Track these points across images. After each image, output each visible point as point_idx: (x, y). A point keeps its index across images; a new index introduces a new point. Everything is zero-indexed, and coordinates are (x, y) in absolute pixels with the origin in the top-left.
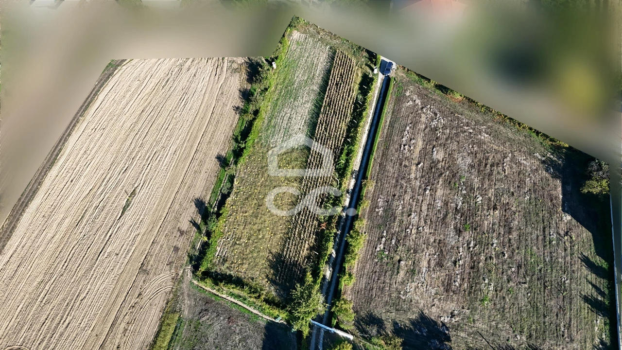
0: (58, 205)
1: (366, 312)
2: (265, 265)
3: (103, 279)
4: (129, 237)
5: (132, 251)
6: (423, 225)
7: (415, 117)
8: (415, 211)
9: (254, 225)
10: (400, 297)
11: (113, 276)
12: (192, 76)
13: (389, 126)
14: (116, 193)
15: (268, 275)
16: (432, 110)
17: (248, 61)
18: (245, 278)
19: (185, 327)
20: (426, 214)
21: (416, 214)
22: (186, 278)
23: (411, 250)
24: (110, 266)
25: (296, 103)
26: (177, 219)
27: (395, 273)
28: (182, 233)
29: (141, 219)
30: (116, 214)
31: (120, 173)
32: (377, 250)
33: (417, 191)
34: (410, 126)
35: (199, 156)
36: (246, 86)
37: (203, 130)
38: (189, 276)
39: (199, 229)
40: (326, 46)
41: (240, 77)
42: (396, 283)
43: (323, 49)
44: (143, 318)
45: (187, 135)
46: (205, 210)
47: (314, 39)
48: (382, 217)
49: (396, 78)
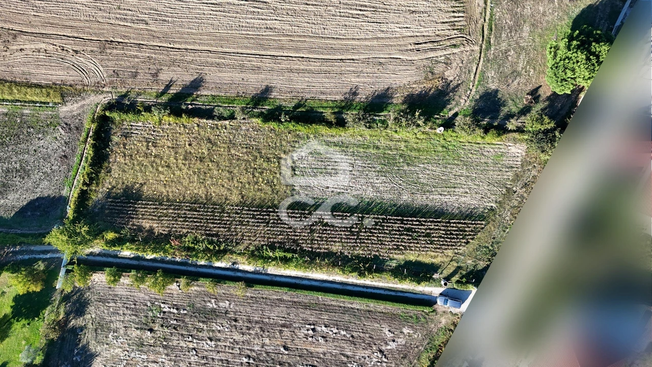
1: (90, 298)
2: (126, 181)
3: (89, 4)
4: (142, 13)
5: (126, 24)
6: (199, 355)
7: (364, 342)
8: (216, 346)
9: (176, 158)
10: (110, 332)
11: (93, 14)
12: (411, 8)
13: (344, 307)
15: (115, 187)
16: (379, 364)
17: (452, 86)
18: (109, 162)
19: (50, 113)
20: (214, 357)
21: (214, 346)
22: (101, 97)
23: (166, 342)
24: (104, 5)
25: (372, 174)
26: (173, 62)
27: (136, 326)
28: (156, 75)
29: (167, 19)
32: (161, 304)
33: (245, 347)
34: (348, 336)
35: (267, 63)
36: (398, 95)
37: (310, 56)
38: (104, 100)
39: (163, 93)
40: (496, 202)
41: (415, 83)
42: (125, 327)
43: (489, 198)
44: (53, 64)
45: (300, 36)
46: (187, 94)
47: (511, 181)
48: (205, 307)
49: (434, 314)
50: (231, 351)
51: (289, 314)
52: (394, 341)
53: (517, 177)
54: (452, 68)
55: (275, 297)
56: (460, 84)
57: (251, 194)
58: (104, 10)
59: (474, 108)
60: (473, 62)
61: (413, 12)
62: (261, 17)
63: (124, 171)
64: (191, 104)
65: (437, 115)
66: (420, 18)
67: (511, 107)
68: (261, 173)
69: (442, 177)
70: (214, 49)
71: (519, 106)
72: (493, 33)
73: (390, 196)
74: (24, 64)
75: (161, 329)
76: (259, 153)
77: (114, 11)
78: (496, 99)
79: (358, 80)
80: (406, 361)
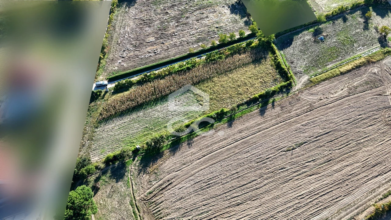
0: (334, 184)
1: (246, 27)
2: (262, 65)
4: (308, 128)
5: (311, 121)
6: (194, 28)
7: (132, 57)
8: (190, 33)
9: (250, 82)
10: (231, 21)
11: (327, 117)
12: (183, 200)
14: (297, 159)
15: (265, 61)
16: (122, 54)
17: (142, 172)
18: (274, 68)
19: (311, 74)
20: (188, 30)
22: (296, 88)
23: (209, 27)
25: (161, 116)
26: (279, 116)
27: (223, 27)
28: (282, 108)
29: (296, 132)
30: (306, 146)
31: (287, 170)
33: (178, 37)
34: (140, 57)
35: (238, 136)
36: (167, 154)
37: (220, 150)
38: (295, 88)
39: (273, 102)
40: (96, 132)
41: (162, 164)
42: (227, 25)
43: (100, 132)
44: (325, 91)
45: (231, 156)
46: (263, 107)
47: (92, 144)
48: (202, 42)
49: (106, 78)
50: (183, 34)
51: (168, 53)
52: (120, 63)
53: (89, 147)
54: (147, 181)
55: (177, 56)
56: (138, 175)
57: (210, 84)
58: (324, 121)
59: (126, 168)
60: (136, 190)
61: (181, 199)
62: (255, 155)
63: (266, 68)
64: (258, 104)
65: (143, 155)
66: (176, 197)
67: (106, 178)
68: (211, 93)
69: (127, 130)
70: (266, 130)
71: (102, 181)
72: (132, 211)
73: (148, 111)
74: (336, 86)
75: (214, 29)
76: (217, 100)
77: (320, 123)
78: (115, 178)
79: (191, 151)
80: (111, 59)
